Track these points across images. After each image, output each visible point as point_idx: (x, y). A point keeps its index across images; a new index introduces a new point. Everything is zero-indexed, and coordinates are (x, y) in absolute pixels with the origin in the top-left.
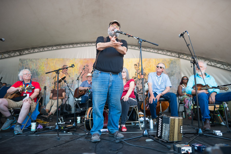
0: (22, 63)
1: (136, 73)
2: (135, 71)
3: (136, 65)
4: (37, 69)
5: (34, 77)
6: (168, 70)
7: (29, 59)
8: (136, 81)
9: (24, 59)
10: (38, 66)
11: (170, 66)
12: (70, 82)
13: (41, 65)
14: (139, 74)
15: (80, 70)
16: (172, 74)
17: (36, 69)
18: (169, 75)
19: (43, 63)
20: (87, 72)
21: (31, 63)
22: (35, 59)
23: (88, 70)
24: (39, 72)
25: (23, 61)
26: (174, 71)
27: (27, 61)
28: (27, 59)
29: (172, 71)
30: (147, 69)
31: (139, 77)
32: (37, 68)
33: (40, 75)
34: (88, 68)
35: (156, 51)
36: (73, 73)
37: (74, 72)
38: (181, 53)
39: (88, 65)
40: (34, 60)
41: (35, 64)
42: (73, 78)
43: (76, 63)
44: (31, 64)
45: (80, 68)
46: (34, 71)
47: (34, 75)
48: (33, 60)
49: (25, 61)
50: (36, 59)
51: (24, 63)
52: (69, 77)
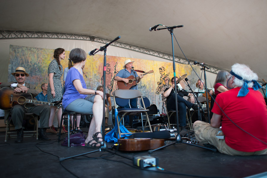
0: (15, 51)
1: (161, 77)
2: (160, 75)
3: (161, 69)
4: (39, 63)
5: (36, 75)
6: (190, 77)
7: (27, 47)
8: (161, 87)
9: (18, 46)
10: (41, 59)
11: (192, 73)
12: (87, 84)
13: (46, 58)
14: (164, 79)
15: (99, 69)
16: (194, 82)
17: (37, 63)
18: (191, 83)
19: (48, 55)
20: (109, 73)
21: (29, 53)
22: (35, 48)
23: (110, 71)
24: (42, 67)
25: (16, 50)
26: (195, 78)
27: (23, 50)
28: (24, 47)
29: (193, 79)
30: (171, 74)
31: (164, 83)
32: (40, 61)
33: (44, 72)
34: (109, 67)
35: (161, 56)
36: (90, 72)
37: (92, 71)
38: (191, 60)
39: (109, 64)
40: (35, 50)
41: (36, 55)
42: (90, 78)
43: (94, 60)
44: (30, 55)
45: (99, 67)
46: (36, 66)
47: (35, 71)
48: (32, 49)
49: (20, 50)
50: (38, 49)
51: (18, 53)
52: (86, 77)
